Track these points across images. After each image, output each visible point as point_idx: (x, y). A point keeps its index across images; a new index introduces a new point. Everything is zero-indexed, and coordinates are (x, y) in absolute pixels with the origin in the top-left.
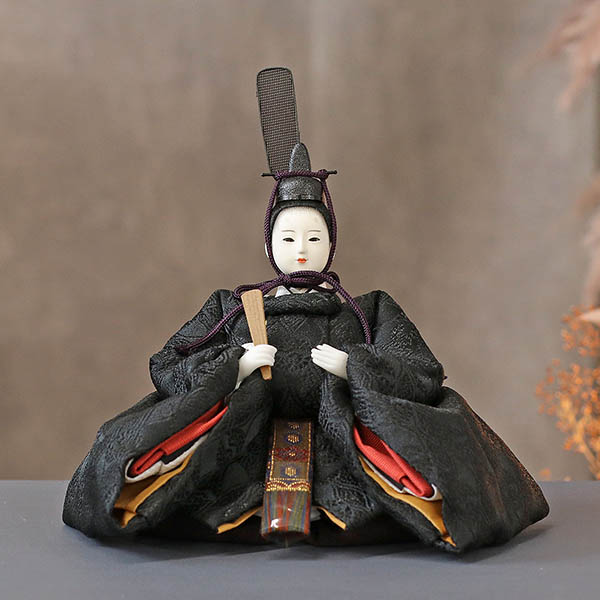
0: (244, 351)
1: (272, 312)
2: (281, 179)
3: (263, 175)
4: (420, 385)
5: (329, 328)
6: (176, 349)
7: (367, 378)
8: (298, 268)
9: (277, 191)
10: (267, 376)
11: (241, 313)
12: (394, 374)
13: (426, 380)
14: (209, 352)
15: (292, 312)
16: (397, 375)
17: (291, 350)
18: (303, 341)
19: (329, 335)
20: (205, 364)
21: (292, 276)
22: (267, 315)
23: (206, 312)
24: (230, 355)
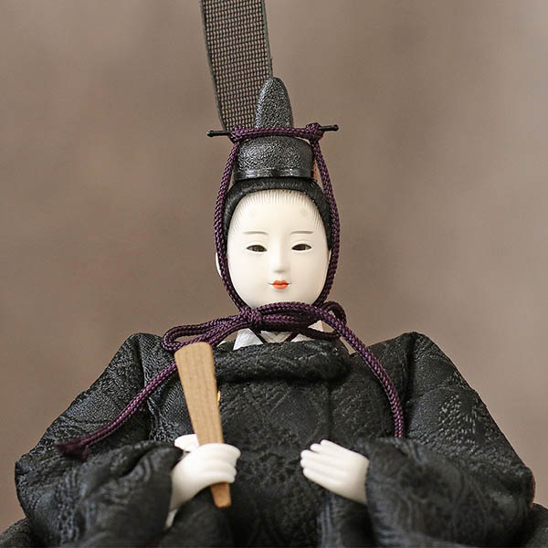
0: (179, 454)
1: (230, 378)
2: (241, 142)
3: (211, 135)
4: (496, 510)
5: (330, 405)
6: (61, 448)
7: (405, 508)
8: (273, 297)
9: (236, 161)
10: (223, 500)
11: (173, 378)
12: (450, 496)
13: (505, 500)
14: (117, 457)
15: (265, 376)
16: (454, 496)
17: (264, 448)
18: (285, 431)
19: (331, 419)
20: (112, 484)
21: (264, 311)
22: (220, 382)
23: (114, 376)
24: (156, 466)
